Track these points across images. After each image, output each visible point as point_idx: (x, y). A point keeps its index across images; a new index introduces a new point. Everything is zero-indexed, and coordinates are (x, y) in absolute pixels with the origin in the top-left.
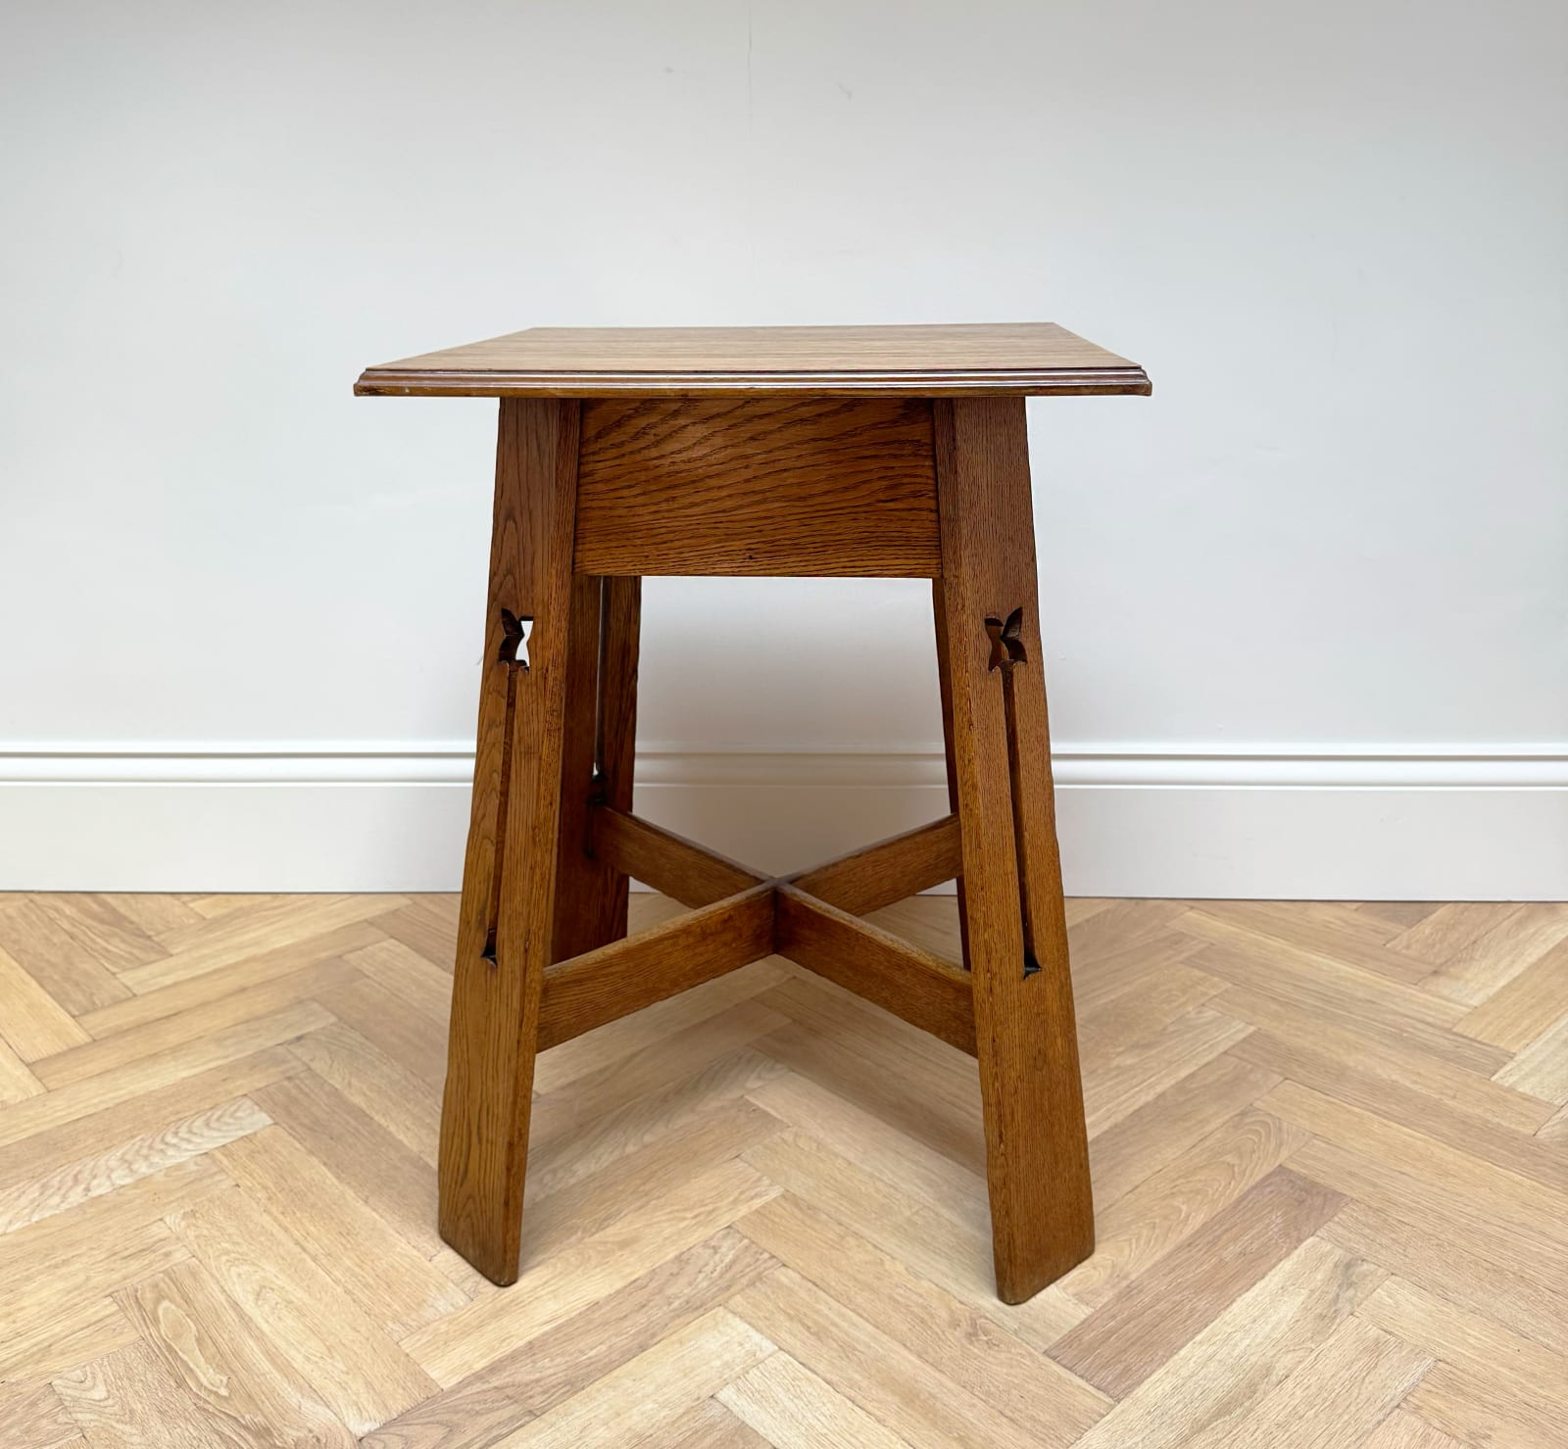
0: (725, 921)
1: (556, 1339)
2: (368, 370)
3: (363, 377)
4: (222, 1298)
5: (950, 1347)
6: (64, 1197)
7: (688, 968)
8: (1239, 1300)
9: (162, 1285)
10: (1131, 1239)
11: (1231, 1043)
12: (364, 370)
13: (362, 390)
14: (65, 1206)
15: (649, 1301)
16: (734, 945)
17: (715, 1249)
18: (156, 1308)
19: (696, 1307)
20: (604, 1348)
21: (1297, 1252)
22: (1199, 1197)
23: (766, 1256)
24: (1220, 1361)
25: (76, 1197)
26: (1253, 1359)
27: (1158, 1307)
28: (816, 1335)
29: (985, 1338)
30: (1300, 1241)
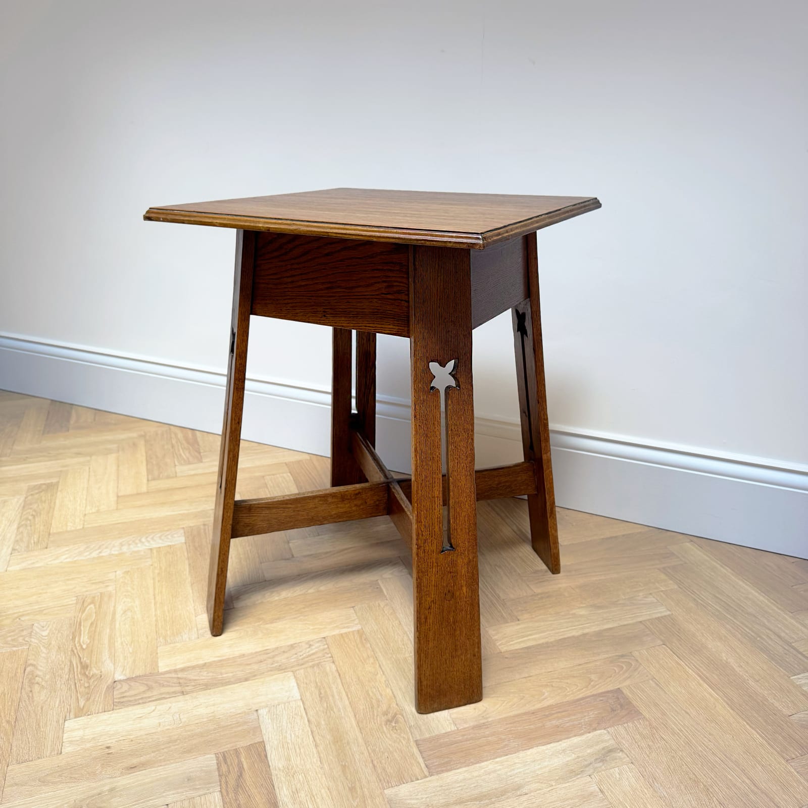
0: (357, 494)
1: (216, 665)
2: (150, 208)
3: (148, 212)
4: (112, 609)
5: (375, 723)
6: (91, 553)
7: (333, 513)
8: (535, 748)
9: (96, 598)
10: (505, 701)
11: (648, 618)
12: (148, 209)
13: (147, 218)
14: (88, 557)
15: (265, 660)
16: (362, 507)
17: (310, 646)
18: (88, 606)
19: (281, 669)
20: (231, 675)
21: (588, 735)
22: (560, 691)
23: (330, 655)
24: (499, 774)
25: (95, 554)
26: (516, 779)
27: (489, 738)
28: (321, 698)
29: (394, 725)
30: (595, 729)
